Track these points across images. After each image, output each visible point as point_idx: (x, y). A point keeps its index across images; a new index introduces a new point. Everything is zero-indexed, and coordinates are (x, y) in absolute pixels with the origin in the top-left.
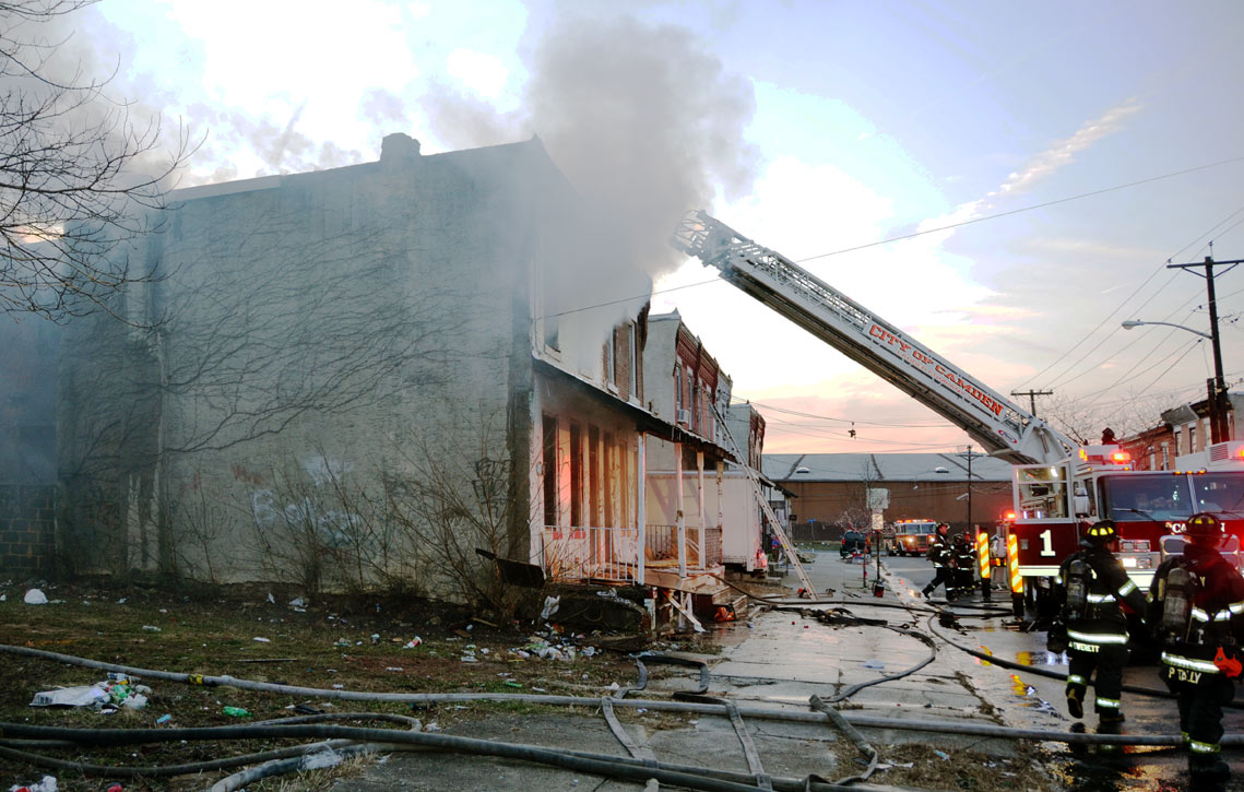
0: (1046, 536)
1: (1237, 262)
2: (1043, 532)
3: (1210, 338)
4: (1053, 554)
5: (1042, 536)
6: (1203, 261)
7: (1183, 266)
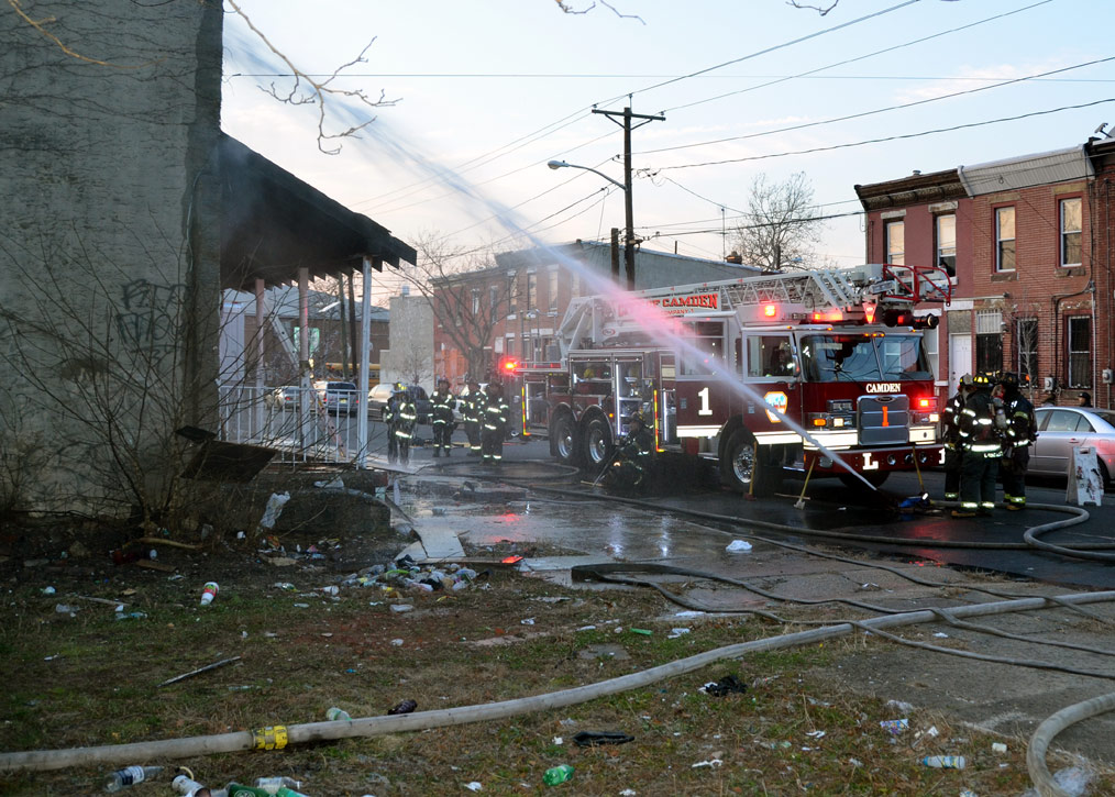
0: (704, 394)
1: (652, 118)
2: (702, 389)
3: (624, 188)
4: (710, 413)
5: (700, 394)
6: (623, 111)
7: (606, 113)
